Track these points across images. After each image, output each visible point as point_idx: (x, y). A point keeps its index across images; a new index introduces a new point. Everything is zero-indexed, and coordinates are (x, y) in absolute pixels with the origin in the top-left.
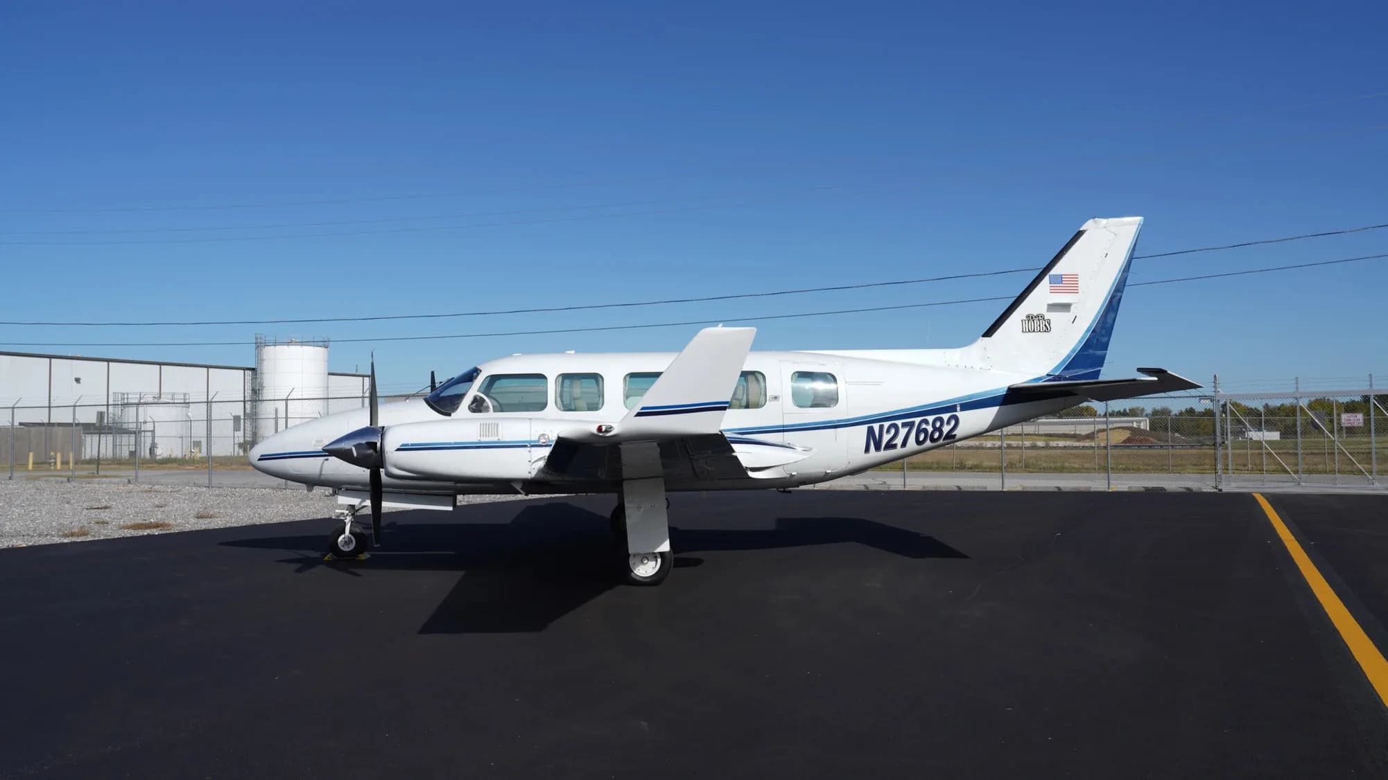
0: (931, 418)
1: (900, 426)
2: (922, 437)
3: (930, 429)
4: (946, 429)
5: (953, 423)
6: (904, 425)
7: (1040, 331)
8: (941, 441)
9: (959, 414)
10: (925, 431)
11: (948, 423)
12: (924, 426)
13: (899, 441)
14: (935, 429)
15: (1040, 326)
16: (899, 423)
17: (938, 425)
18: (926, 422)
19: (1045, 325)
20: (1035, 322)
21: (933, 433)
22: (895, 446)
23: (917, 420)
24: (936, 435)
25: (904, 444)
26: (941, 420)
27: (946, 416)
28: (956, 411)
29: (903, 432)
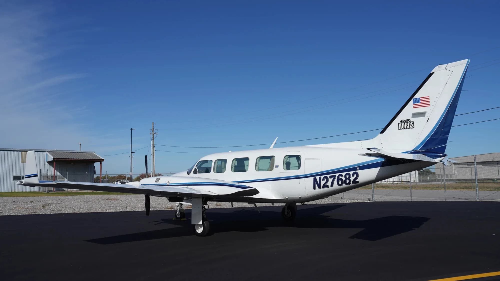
0: (344, 174)
2: (340, 182)
3: (344, 179)
4: (352, 179)
5: (355, 176)
6: (331, 177)
7: (408, 128)
8: (351, 184)
9: (359, 172)
10: (341, 180)
11: (353, 176)
12: (341, 177)
13: (329, 184)
14: (346, 179)
15: (408, 125)
16: (328, 176)
17: (348, 177)
18: (342, 176)
19: (411, 125)
20: (405, 123)
22: (328, 186)
23: (337, 175)
24: (348, 181)
25: (332, 185)
26: (349, 174)
27: (351, 173)
28: (357, 170)
29: (330, 180)
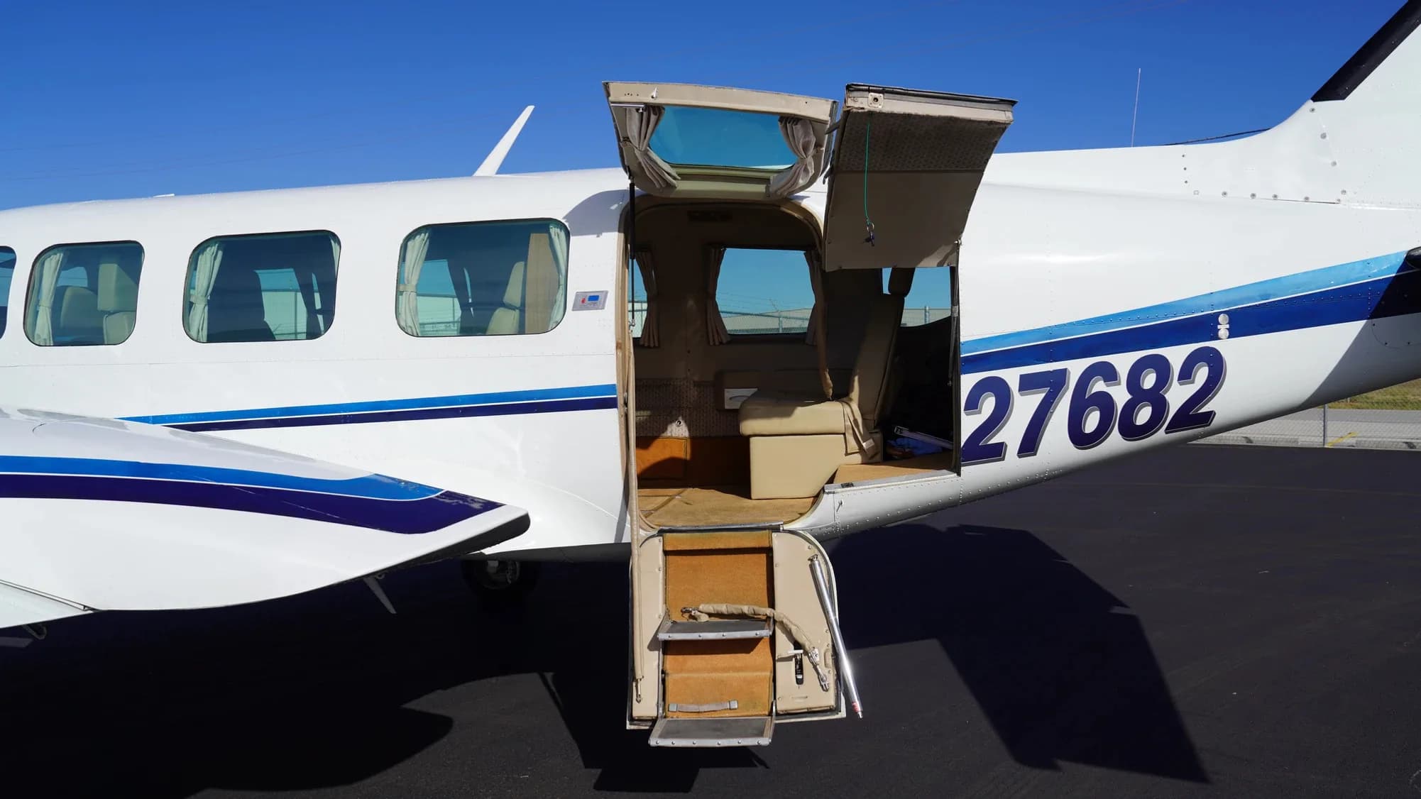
0: (1123, 362)
1: (1014, 384)
2: (1092, 422)
3: (1120, 395)
4: (1177, 396)
5: (1202, 374)
6: (1028, 384)
8: (1160, 435)
9: (1227, 346)
10: (1104, 402)
11: (1186, 375)
12: (1099, 386)
13: (1011, 433)
14: (1139, 395)
16: (1011, 376)
17: (1149, 381)
18: (1109, 374)
21: (1130, 408)
22: (997, 452)
23: (1076, 368)
24: (1144, 415)
25: (1029, 445)
26: (1162, 367)
27: (1176, 355)
28: (1216, 338)
29: (1024, 406)
